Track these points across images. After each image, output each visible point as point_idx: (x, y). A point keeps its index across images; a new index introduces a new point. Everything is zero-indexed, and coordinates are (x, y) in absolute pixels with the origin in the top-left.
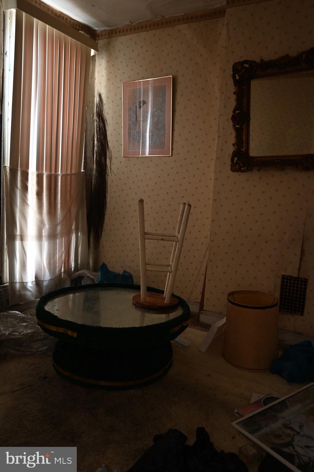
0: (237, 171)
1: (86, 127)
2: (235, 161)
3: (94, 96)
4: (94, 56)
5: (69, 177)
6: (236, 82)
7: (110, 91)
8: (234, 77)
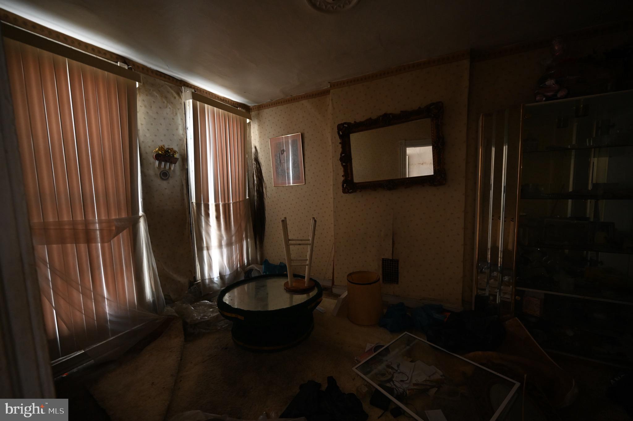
0: (346, 193)
1: (248, 169)
2: (345, 187)
3: (252, 148)
4: (249, 123)
5: (238, 204)
6: (341, 137)
7: (262, 144)
8: (339, 133)
